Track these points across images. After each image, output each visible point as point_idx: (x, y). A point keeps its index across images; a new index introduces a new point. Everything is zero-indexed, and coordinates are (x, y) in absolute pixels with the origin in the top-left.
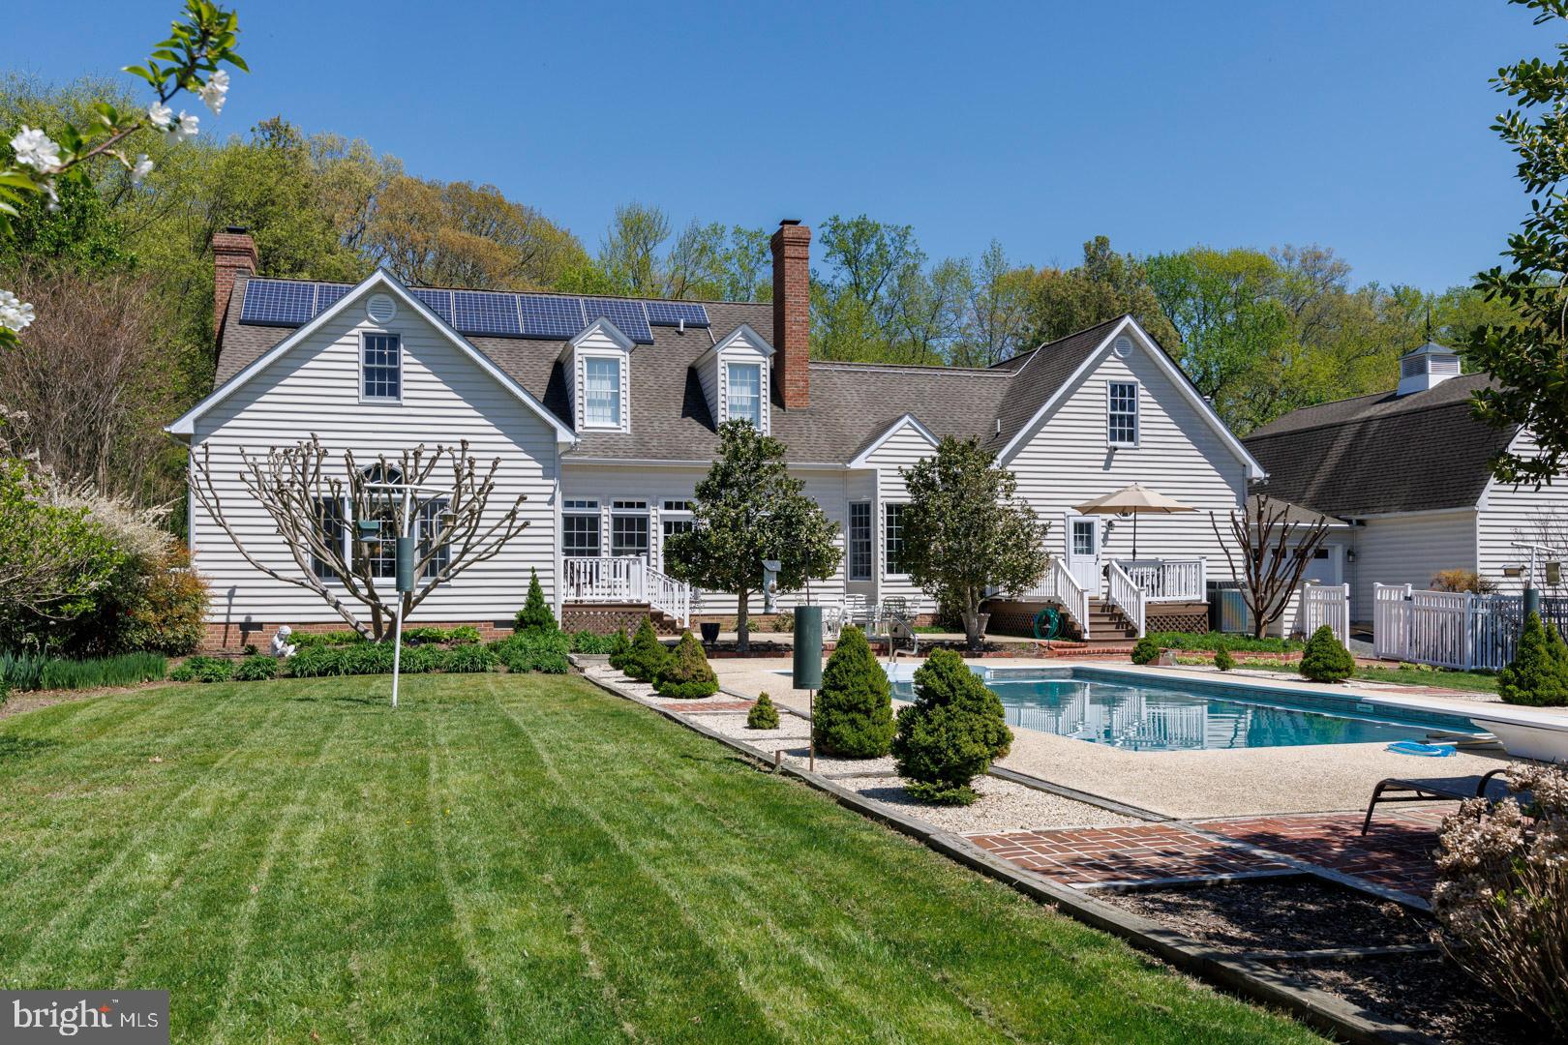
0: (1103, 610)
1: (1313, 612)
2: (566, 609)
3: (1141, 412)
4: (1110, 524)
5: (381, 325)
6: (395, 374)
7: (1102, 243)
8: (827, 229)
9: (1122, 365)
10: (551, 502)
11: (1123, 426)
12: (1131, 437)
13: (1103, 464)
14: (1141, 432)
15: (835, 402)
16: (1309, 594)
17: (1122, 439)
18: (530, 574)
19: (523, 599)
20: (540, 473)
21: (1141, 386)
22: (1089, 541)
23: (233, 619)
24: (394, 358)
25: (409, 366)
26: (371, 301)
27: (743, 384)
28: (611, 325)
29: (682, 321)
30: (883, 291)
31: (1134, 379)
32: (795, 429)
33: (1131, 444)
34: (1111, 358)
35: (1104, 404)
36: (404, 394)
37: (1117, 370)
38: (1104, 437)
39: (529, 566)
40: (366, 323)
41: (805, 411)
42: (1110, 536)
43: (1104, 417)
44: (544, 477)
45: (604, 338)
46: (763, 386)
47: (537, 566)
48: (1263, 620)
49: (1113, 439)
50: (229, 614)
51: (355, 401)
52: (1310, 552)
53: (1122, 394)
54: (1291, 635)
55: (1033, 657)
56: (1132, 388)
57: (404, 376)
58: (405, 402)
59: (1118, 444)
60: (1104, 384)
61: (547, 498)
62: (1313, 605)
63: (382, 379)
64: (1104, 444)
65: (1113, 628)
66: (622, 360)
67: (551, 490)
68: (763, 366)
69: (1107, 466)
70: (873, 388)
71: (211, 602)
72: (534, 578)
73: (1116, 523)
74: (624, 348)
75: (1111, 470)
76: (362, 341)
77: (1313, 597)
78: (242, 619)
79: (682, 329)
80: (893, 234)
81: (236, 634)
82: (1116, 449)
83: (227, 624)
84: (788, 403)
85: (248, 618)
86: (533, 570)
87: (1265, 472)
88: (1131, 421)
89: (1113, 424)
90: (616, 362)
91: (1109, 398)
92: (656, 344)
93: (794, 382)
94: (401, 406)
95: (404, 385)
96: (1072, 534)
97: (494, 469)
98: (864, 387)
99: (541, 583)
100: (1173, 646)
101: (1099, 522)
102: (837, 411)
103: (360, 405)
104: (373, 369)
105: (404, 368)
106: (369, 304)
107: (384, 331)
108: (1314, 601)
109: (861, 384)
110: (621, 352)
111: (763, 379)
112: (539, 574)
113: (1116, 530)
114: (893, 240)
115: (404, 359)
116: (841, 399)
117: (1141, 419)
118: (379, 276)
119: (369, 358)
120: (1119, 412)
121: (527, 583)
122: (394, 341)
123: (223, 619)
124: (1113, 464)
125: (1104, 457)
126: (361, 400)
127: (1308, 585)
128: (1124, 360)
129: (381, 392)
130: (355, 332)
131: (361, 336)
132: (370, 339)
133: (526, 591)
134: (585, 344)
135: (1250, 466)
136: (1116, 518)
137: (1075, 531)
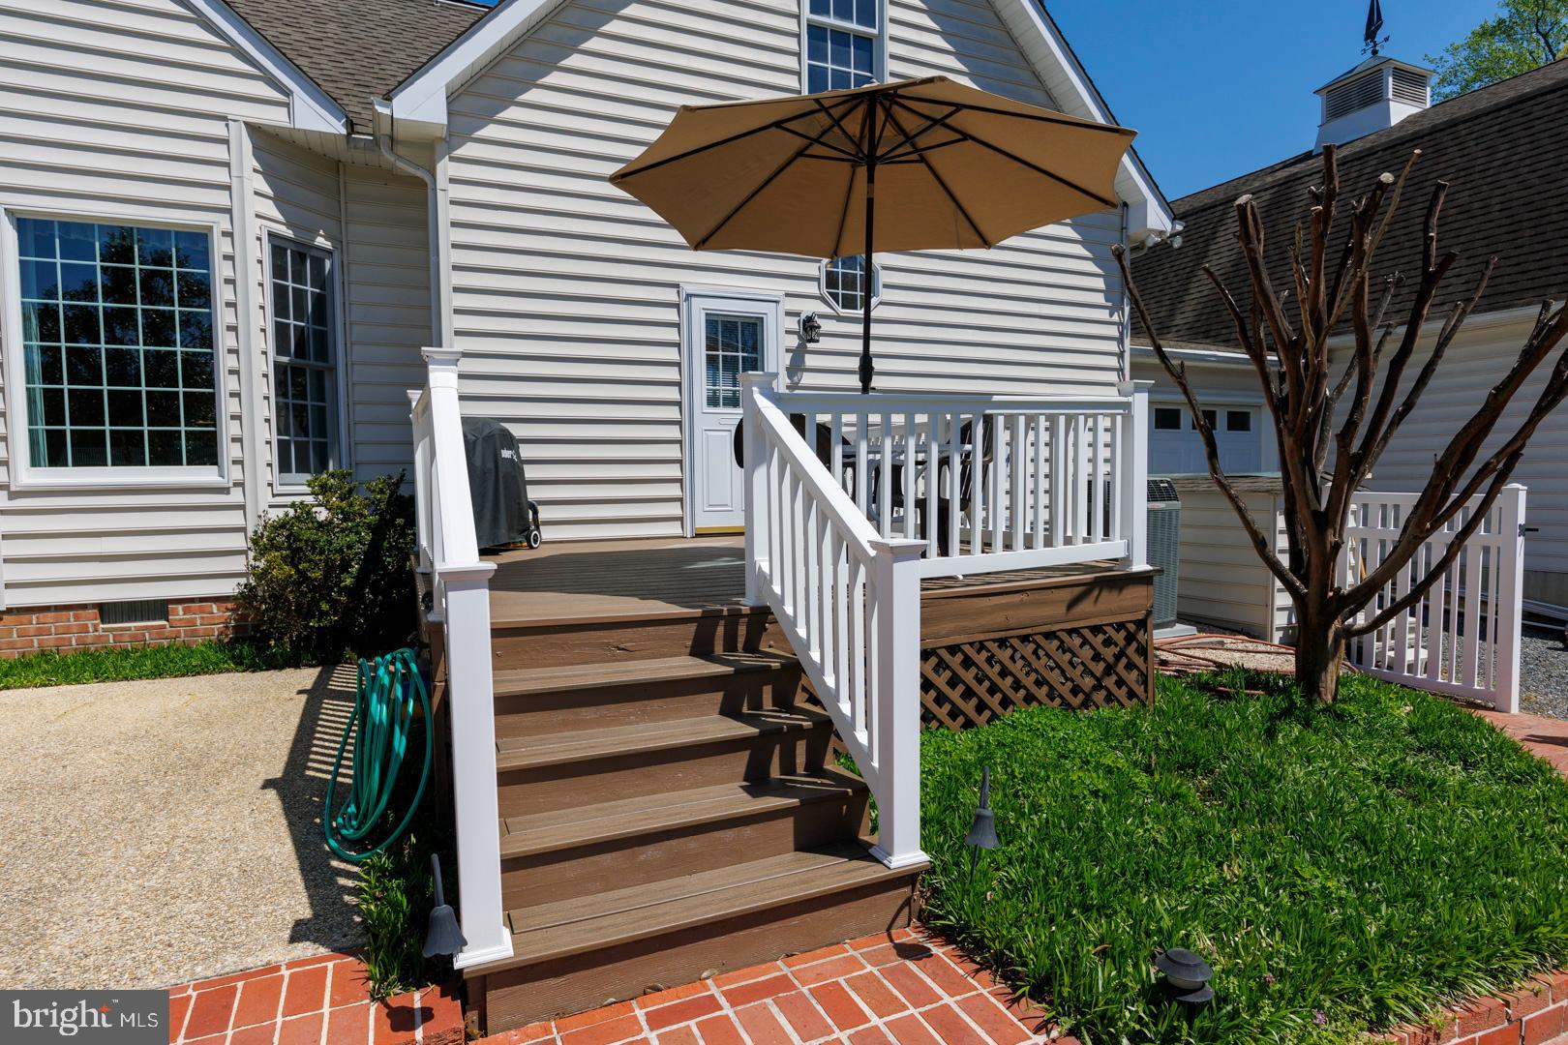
4: (809, 326)
11: (845, 63)
38: (793, 82)
42: (810, 361)
73: (826, 326)
88: (867, 53)
89: (815, 50)
113: (825, 343)
117: (889, 48)
120: (833, 20)
135: (1145, 202)
136: (827, 310)
137: (711, 345)
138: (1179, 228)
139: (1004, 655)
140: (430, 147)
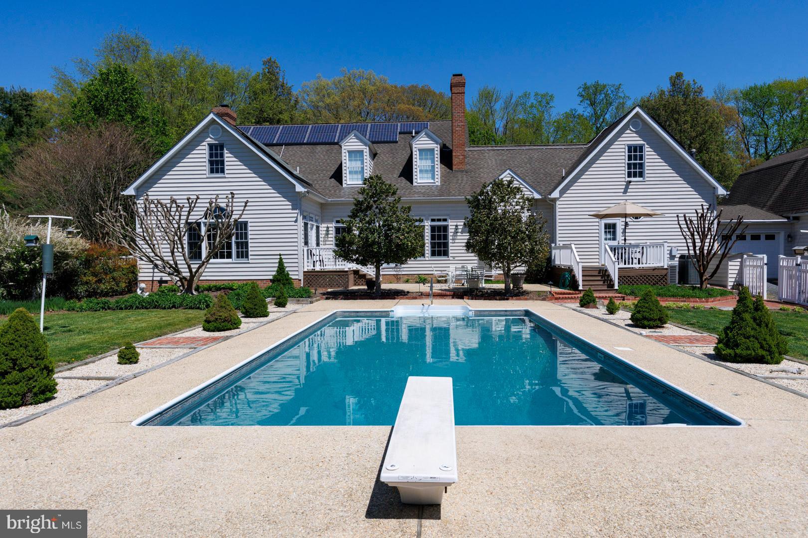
0: (599, 273)
1: (748, 272)
2: (305, 274)
3: (647, 161)
4: (626, 224)
5: (215, 140)
6: (222, 162)
7: (679, 76)
8: (581, 90)
9: (635, 135)
10: (296, 221)
11: (636, 169)
12: (641, 175)
13: (623, 190)
14: (647, 172)
15: (482, 166)
16: (745, 262)
17: (635, 176)
18: (279, 257)
19: (276, 269)
20: (290, 207)
21: (647, 146)
22: (614, 233)
23: (155, 279)
24: (222, 155)
25: (228, 157)
26: (211, 128)
27: (426, 159)
28: (359, 134)
29: (414, 131)
30: (607, 116)
31: (642, 142)
32: (455, 179)
33: (641, 179)
34: (628, 131)
35: (623, 157)
36: (226, 172)
37: (631, 138)
38: (624, 176)
39: (278, 253)
40: (209, 139)
41: (463, 171)
42: (627, 231)
43: (624, 165)
44: (293, 209)
45: (356, 140)
46: (436, 159)
47: (282, 253)
48: (704, 278)
49: (629, 176)
50: (153, 276)
51: (205, 176)
52: (734, 238)
53: (635, 152)
54: (733, 286)
55: (539, 300)
56: (641, 148)
57: (226, 163)
58: (227, 176)
59: (632, 179)
60: (623, 146)
61: (294, 219)
62: (748, 268)
63: (217, 166)
64: (623, 180)
65: (601, 283)
66: (365, 150)
67: (296, 215)
68: (436, 149)
69: (625, 192)
70: (505, 158)
71: (141, 271)
72: (281, 259)
73: (630, 223)
74: (366, 145)
75: (628, 194)
76: (207, 147)
77: (748, 263)
78: (159, 279)
79: (414, 135)
80: (612, 89)
81: (156, 285)
82: (630, 182)
83: (153, 281)
84: (454, 168)
85: (161, 278)
86: (280, 255)
87: (727, 191)
88: (641, 166)
89: (629, 168)
90: (362, 151)
91: (627, 154)
92: (399, 143)
93: (457, 157)
94: (225, 178)
95: (226, 168)
96: (603, 230)
97: (245, 206)
98: (500, 157)
99: (284, 261)
100: (630, 294)
101: (620, 223)
102: (481, 170)
103: (207, 178)
104: (213, 161)
105: (226, 159)
106: (210, 130)
107: (217, 142)
108: (748, 265)
109: (500, 155)
110: (364, 147)
111: (436, 156)
112: (283, 257)
113: (630, 227)
114: (612, 91)
115: (226, 155)
116: (485, 164)
117: (647, 164)
118: (211, 116)
119: (211, 155)
120: (633, 162)
121: (277, 261)
122: (222, 147)
123: (151, 279)
124: (629, 190)
125: (624, 187)
126: (208, 176)
127: (745, 256)
128: (636, 132)
129: (217, 172)
130: (204, 143)
131: (207, 145)
132: (211, 146)
133: (277, 265)
134: (347, 144)
135: (717, 188)
136: (631, 220)
137: (605, 228)
138: (728, 193)
139: (641, 278)
140: (555, 200)
